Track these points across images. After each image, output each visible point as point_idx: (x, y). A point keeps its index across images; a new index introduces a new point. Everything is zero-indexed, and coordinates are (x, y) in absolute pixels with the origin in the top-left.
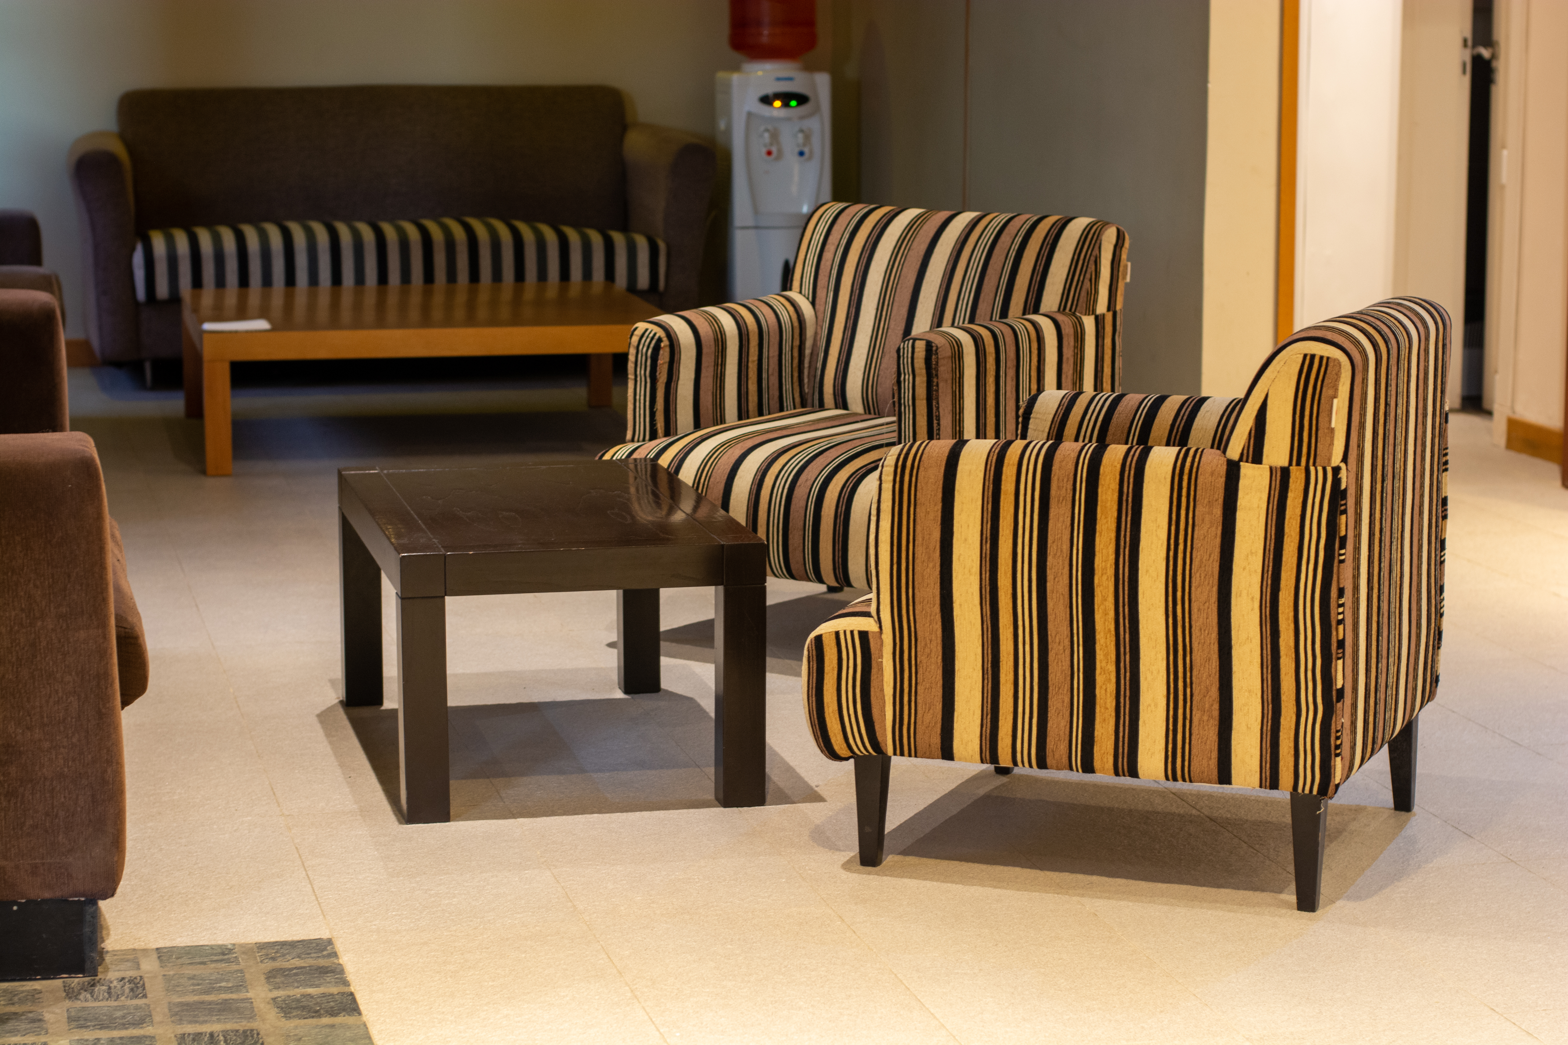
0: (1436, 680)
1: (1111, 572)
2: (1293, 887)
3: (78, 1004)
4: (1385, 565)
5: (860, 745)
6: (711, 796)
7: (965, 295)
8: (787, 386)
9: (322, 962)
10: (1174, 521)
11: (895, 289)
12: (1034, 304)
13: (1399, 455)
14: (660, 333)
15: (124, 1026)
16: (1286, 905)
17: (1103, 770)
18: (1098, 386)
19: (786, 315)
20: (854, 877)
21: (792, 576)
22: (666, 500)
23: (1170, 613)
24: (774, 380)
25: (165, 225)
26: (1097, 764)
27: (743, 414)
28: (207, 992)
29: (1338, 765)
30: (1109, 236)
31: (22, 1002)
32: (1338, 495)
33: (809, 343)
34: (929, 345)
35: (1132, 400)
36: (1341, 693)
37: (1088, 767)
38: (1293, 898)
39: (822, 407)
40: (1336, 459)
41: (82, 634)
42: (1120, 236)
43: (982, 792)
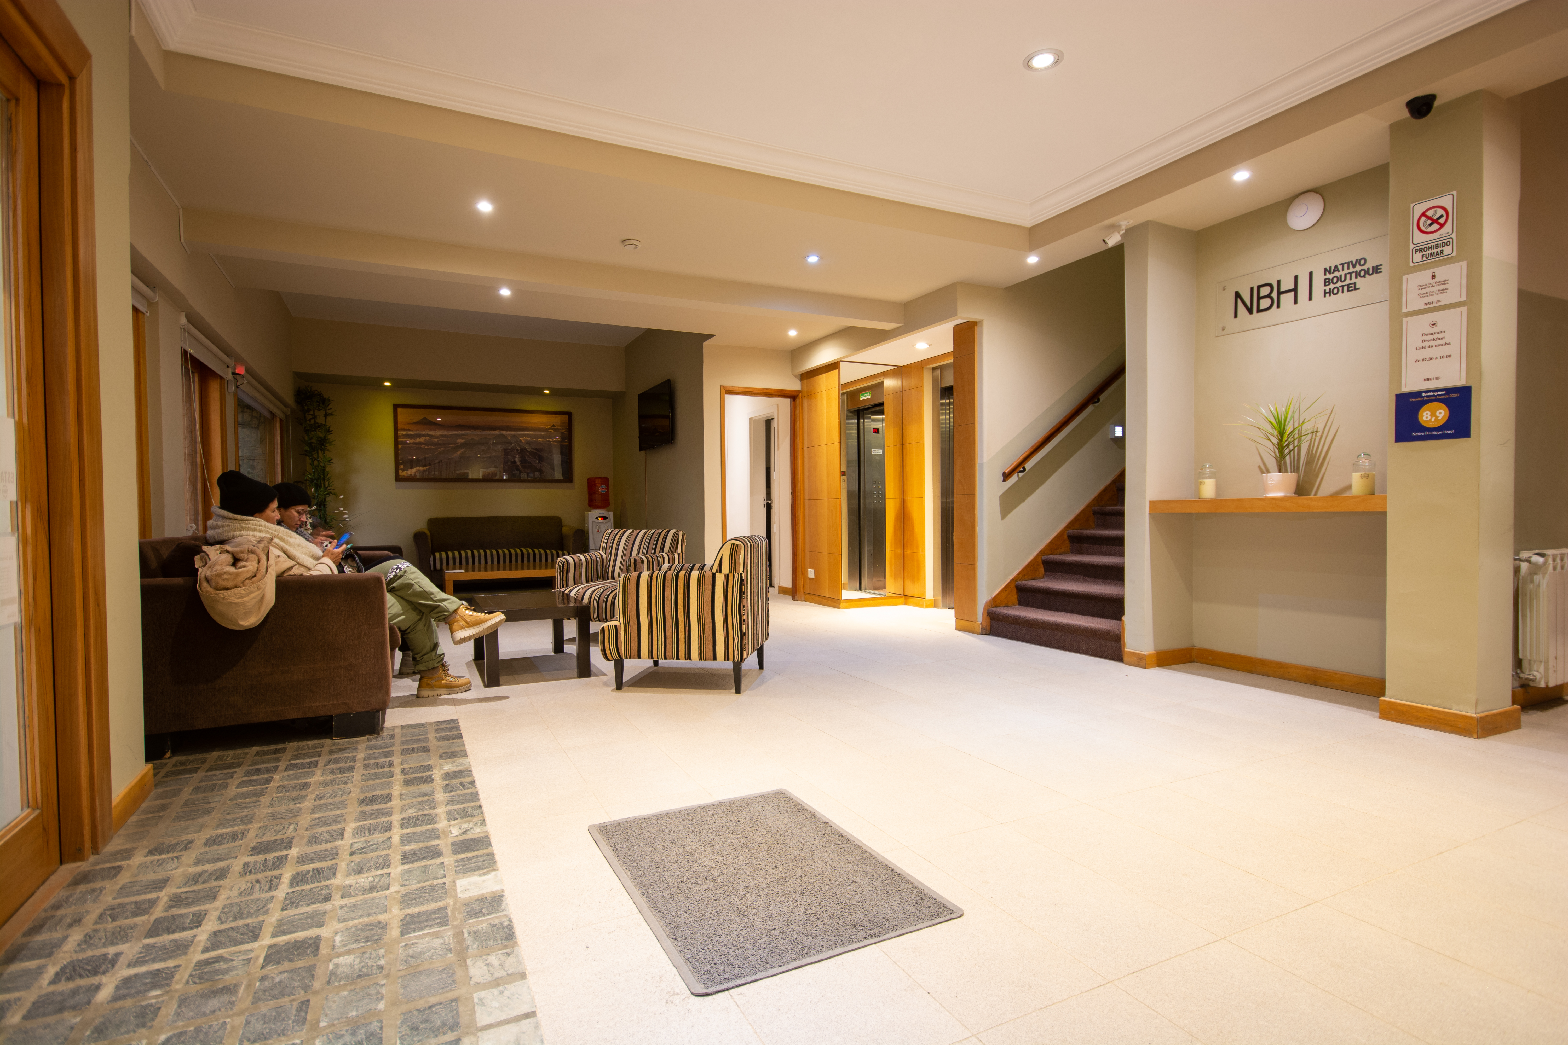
0: (768, 634)
1: (682, 605)
2: (734, 688)
3: (371, 743)
4: (755, 601)
5: (616, 657)
6: (576, 676)
7: (644, 550)
8: (599, 575)
9: (453, 725)
10: (699, 590)
11: (626, 549)
12: (662, 550)
13: (757, 573)
14: (564, 560)
15: (384, 748)
16: (733, 693)
17: (682, 659)
18: (679, 562)
19: (598, 556)
20: (615, 693)
21: (600, 621)
22: (566, 601)
23: (699, 615)
24: (595, 573)
25: (440, 551)
26: (680, 657)
27: (587, 581)
28: (414, 736)
29: (745, 653)
30: (681, 533)
31: (352, 744)
32: (742, 581)
33: (604, 564)
34: (635, 559)
35: (687, 565)
36: (745, 634)
37: (678, 658)
38: (735, 691)
39: (608, 579)
40: (741, 571)
41: (376, 630)
42: (683, 534)
43: (650, 671)
